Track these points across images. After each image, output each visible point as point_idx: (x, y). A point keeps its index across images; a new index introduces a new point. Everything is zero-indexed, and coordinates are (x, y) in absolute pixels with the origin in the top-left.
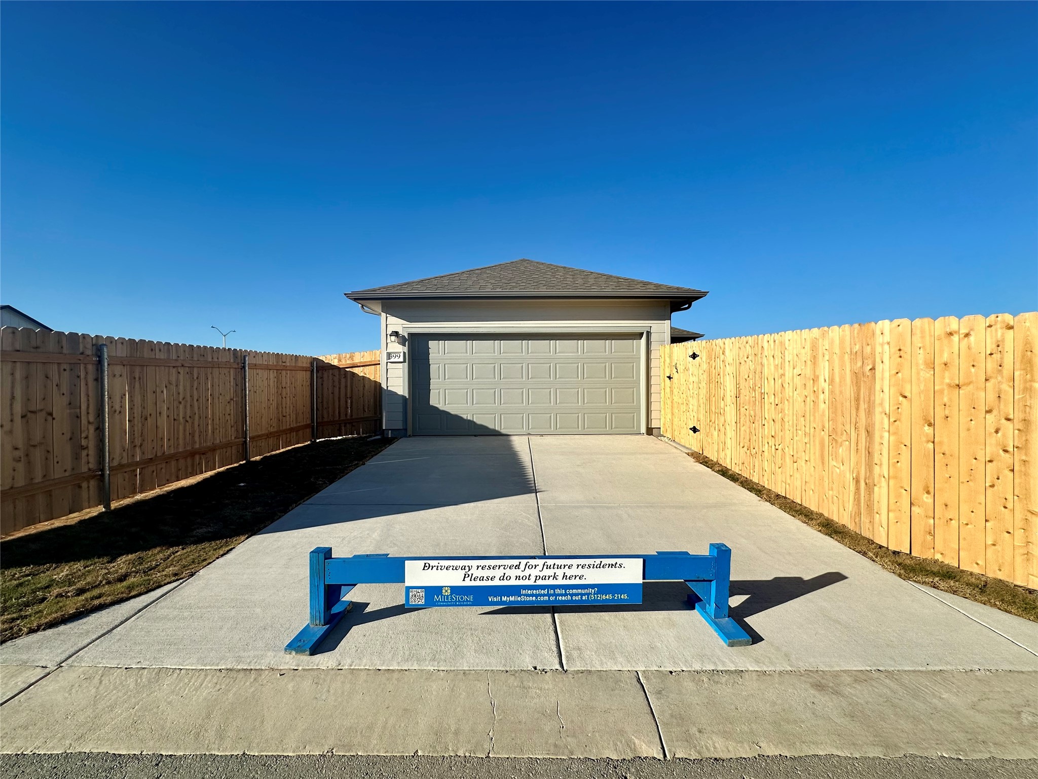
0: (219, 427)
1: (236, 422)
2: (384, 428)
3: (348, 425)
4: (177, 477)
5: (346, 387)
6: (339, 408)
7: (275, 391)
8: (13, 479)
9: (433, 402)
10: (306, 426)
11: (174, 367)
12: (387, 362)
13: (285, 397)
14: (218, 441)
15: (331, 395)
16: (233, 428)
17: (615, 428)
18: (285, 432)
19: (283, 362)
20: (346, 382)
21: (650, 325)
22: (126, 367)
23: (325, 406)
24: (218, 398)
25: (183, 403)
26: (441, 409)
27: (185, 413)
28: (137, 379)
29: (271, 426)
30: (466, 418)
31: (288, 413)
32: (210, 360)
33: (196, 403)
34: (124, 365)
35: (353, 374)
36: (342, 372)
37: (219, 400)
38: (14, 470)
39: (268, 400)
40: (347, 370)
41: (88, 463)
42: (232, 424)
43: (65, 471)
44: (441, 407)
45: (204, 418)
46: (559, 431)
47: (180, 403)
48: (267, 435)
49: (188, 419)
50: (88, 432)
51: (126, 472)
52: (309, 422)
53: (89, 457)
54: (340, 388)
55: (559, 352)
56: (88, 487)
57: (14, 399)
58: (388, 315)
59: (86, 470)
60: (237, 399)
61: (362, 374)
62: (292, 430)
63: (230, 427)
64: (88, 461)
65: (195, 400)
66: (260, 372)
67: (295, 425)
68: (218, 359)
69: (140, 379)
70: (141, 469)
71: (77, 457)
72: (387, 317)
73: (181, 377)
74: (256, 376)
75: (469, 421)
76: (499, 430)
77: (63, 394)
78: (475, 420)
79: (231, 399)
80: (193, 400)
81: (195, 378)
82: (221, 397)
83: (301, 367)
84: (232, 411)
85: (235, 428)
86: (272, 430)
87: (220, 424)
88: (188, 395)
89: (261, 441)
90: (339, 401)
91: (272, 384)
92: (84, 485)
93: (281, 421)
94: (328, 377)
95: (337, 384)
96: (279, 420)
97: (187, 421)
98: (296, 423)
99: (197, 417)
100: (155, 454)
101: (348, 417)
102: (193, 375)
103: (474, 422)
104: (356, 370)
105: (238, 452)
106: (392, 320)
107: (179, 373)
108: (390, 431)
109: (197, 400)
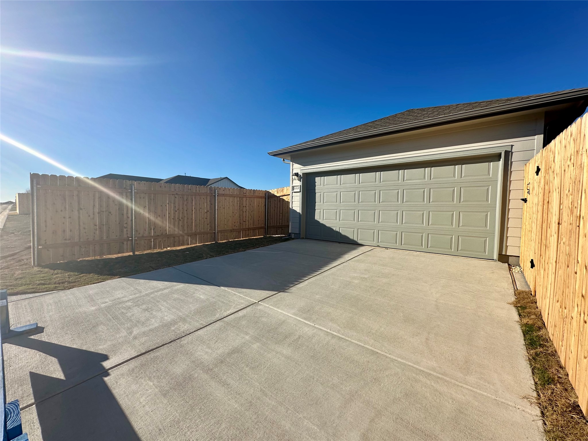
0: (200, 224)
1: (210, 222)
2: (290, 232)
3: (280, 229)
4: (174, 245)
5: (280, 207)
6: (277, 219)
7: (238, 208)
8: (94, 237)
9: (317, 218)
10: (261, 228)
11: (173, 195)
12: (292, 192)
13: (245, 212)
14: (199, 231)
15: (274, 211)
16: (208, 225)
17: (461, 250)
18: (244, 230)
19: (244, 193)
20: (280, 204)
21: (511, 144)
22: (146, 194)
23: (271, 217)
24: (199, 210)
25: (177, 211)
26: (321, 222)
27: (179, 216)
28: (152, 200)
29: (234, 226)
30: (335, 230)
31: (247, 220)
32: (195, 191)
33: (185, 212)
34: (145, 194)
35: (283, 200)
36: (279, 199)
37: (200, 211)
38: (95, 234)
39: (233, 212)
40: (281, 197)
41: (127, 234)
42: (208, 223)
43: (117, 236)
44: (321, 221)
45: (190, 219)
46: (403, 247)
47: (176, 211)
48: (231, 230)
49: (181, 219)
50: (127, 221)
51: (146, 240)
52: (263, 225)
53: (128, 232)
54: (277, 208)
55: (406, 180)
56: (127, 244)
57: (95, 206)
58: (293, 163)
59: (126, 237)
60: (212, 211)
61: (287, 200)
62: (249, 229)
63: (206, 224)
64: (127, 233)
65: (185, 211)
66: (227, 198)
67: (252, 227)
68: (199, 191)
69: (154, 199)
70: (154, 239)
71: (122, 231)
72: (293, 165)
73: (177, 200)
74: (225, 200)
75: (337, 232)
76: (357, 240)
77: (116, 205)
78: (340, 232)
79: (208, 211)
80: (184, 210)
81: (185, 200)
82: (201, 210)
83: (257, 196)
84: (208, 217)
85: (210, 226)
86: (235, 228)
87: (200, 222)
88: (181, 208)
89: (227, 233)
90: (277, 215)
91: (235, 205)
92: (125, 243)
93: (242, 223)
94: (273, 201)
95: (276, 205)
96: (241, 223)
97: (180, 220)
98: (254, 225)
99: (186, 219)
100: (161, 233)
101: (280, 225)
102: (184, 199)
103: (340, 233)
104: (284, 198)
105: (211, 237)
106: (296, 166)
107: (176, 197)
108: (293, 234)
109: (186, 210)
